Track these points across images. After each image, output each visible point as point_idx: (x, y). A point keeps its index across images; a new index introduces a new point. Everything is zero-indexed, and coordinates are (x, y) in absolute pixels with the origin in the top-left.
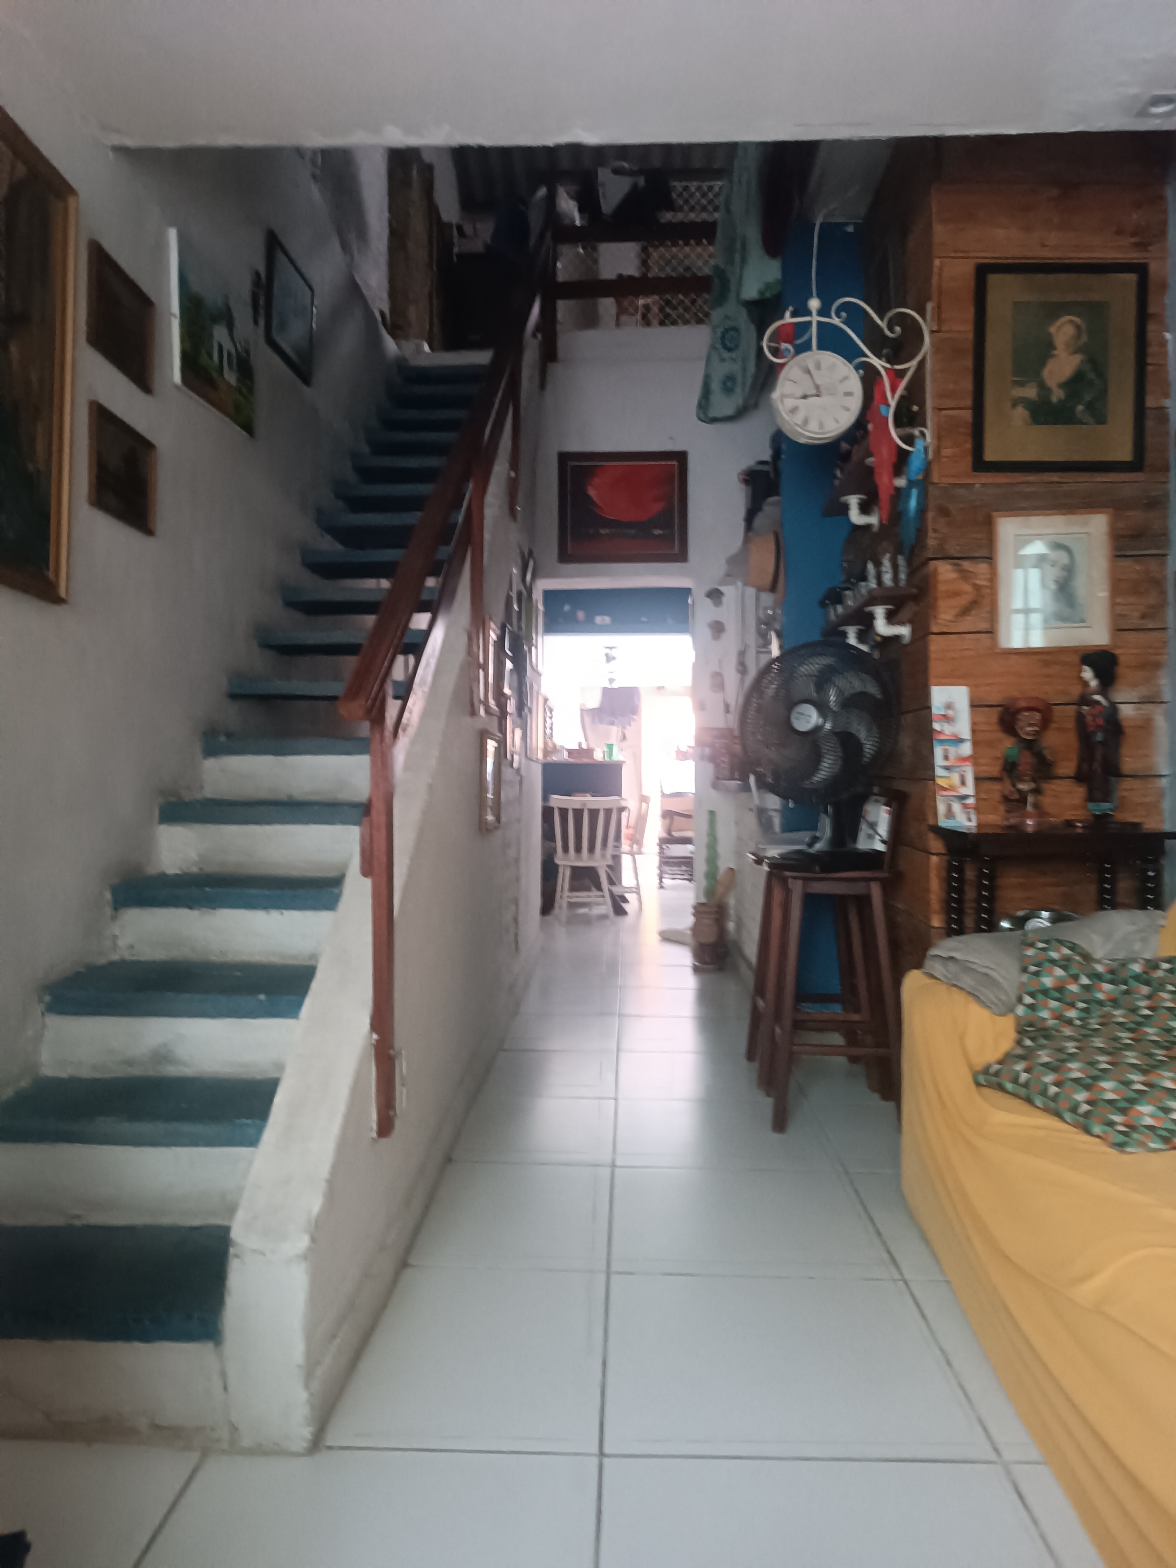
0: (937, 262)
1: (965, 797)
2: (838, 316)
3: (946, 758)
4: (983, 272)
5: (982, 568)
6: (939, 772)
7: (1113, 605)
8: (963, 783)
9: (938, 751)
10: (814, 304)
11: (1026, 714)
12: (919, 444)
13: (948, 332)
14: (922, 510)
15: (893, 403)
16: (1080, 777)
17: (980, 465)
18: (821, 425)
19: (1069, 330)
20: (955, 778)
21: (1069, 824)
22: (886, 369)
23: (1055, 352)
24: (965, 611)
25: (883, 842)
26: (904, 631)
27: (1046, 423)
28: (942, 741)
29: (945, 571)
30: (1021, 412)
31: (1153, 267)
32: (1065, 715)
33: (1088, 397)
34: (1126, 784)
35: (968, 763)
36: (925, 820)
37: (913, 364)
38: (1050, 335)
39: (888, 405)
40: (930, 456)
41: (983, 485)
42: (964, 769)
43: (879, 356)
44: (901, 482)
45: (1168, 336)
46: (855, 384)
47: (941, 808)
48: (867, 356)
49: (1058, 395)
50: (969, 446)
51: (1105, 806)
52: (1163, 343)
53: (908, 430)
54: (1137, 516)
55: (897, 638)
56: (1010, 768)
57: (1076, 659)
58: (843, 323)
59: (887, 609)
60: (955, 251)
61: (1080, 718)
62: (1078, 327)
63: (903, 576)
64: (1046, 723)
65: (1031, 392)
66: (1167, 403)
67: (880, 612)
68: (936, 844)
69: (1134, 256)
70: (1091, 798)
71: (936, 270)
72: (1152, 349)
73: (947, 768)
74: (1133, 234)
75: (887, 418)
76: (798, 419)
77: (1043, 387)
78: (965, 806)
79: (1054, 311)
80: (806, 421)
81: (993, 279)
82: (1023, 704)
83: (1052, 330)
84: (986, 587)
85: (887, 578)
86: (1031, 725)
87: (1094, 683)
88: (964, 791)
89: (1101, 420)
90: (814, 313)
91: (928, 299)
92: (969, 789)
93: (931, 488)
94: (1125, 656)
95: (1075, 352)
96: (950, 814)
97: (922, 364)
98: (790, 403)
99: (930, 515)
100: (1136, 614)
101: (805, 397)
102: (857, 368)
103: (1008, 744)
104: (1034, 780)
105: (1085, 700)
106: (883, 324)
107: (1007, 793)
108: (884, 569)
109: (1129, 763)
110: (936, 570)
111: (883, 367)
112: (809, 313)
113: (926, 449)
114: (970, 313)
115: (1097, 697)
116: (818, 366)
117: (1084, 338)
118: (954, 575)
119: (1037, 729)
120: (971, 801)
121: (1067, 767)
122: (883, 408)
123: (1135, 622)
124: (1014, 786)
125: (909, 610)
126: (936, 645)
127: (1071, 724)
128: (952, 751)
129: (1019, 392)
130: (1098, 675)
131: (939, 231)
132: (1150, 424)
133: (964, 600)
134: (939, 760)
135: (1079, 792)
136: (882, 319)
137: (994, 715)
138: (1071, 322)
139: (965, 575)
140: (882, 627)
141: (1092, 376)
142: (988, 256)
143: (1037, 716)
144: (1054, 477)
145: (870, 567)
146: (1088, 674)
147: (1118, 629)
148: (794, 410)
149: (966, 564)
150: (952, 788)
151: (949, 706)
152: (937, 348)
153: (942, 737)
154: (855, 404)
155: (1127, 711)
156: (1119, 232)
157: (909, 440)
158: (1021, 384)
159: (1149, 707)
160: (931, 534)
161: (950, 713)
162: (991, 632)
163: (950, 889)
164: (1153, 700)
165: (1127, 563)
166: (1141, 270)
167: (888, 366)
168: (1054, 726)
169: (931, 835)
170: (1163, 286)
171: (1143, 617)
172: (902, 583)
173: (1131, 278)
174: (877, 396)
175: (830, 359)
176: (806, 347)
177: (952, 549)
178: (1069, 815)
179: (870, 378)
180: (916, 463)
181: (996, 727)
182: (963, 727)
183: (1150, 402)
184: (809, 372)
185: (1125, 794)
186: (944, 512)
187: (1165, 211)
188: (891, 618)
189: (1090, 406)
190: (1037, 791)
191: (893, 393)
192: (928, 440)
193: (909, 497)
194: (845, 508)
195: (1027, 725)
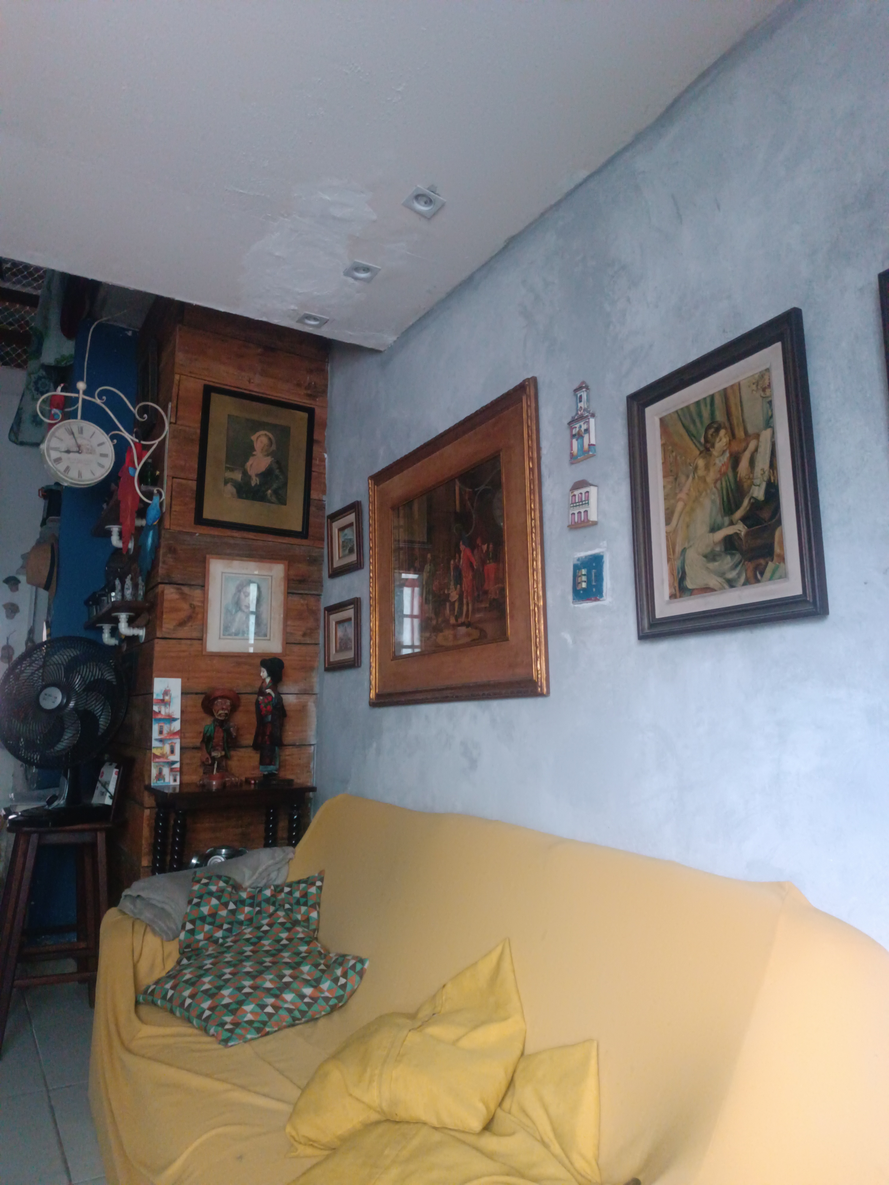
0: (177, 377)
1: (174, 763)
2: (100, 398)
3: (161, 732)
4: (208, 390)
5: (198, 593)
6: (155, 743)
7: (285, 625)
8: (172, 752)
9: (155, 728)
10: (81, 386)
11: (220, 700)
12: (156, 499)
13: (181, 425)
14: (156, 547)
15: (139, 468)
16: (256, 746)
17: (199, 520)
18: (80, 474)
19: (264, 440)
20: (167, 748)
21: (247, 781)
22: (135, 443)
23: (254, 453)
24: (182, 624)
25: (111, 797)
26: (141, 633)
28: (159, 720)
29: (170, 593)
30: (230, 489)
31: (318, 411)
32: (249, 701)
33: (275, 486)
34: (288, 751)
35: (178, 737)
36: (144, 781)
37: (157, 442)
38: (252, 441)
39: (135, 469)
40: (164, 509)
41: (201, 535)
42: (174, 741)
43: (131, 433)
44: (141, 523)
45: (326, 456)
46: (109, 448)
47: (154, 772)
48: (120, 431)
49: (255, 481)
50: (193, 506)
51: (271, 768)
52: (323, 460)
53: (150, 488)
54: (303, 568)
55: (135, 638)
56: (207, 740)
58: (104, 403)
59: (130, 616)
60: (191, 372)
61: (258, 703)
62: (270, 439)
63: (141, 592)
64: (234, 708)
65: (238, 476)
66: (324, 498)
67: (123, 617)
68: (149, 800)
69: (306, 402)
70: (262, 762)
71: (176, 382)
72: (316, 462)
73: (161, 741)
74: (307, 388)
75: (134, 478)
76: (61, 467)
77: (245, 473)
78: (172, 770)
79: (256, 426)
80: (67, 469)
81: (215, 397)
82: (218, 693)
83: (254, 438)
84: (198, 606)
85: (128, 593)
86: (223, 709)
87: (268, 680)
88: (172, 758)
89: (282, 501)
90: (81, 392)
91: (170, 400)
92: (176, 757)
93: (163, 532)
95: (268, 455)
96: (160, 776)
97: (162, 443)
98: (54, 455)
99: (162, 551)
100: (301, 633)
101: (68, 452)
102: (112, 438)
103: (208, 722)
104: (224, 750)
105: (261, 692)
106: (135, 411)
107: (204, 759)
108: (126, 586)
109: (289, 736)
110: (163, 592)
111: (132, 441)
112: (78, 392)
113: (161, 504)
114: (199, 417)
115: (268, 691)
116: (81, 431)
117: (274, 447)
118: (176, 596)
119: (226, 712)
120: (177, 765)
121: (249, 739)
122: (131, 470)
123: (299, 638)
124: (210, 754)
125: (144, 618)
126: (159, 646)
127: (253, 708)
128: (166, 728)
129: (229, 475)
130: (270, 674)
131: (180, 357)
132: (312, 509)
133: (183, 615)
134: (155, 734)
135: (255, 757)
136: (134, 408)
137: (200, 699)
138: (266, 435)
139: (184, 597)
140: (124, 628)
141: (277, 472)
142: (214, 381)
143: (228, 702)
144: (251, 535)
145: (117, 582)
146: (264, 673)
147: (287, 643)
148: (58, 460)
149: (186, 589)
150: (163, 756)
151: (166, 693)
152: (174, 435)
153: (159, 717)
154: (109, 463)
155: (290, 700)
156: (299, 385)
157: (150, 495)
158: (232, 470)
159: (305, 697)
160: (161, 564)
161: (167, 698)
162: (201, 640)
163: (157, 835)
164: (307, 692)
165: (296, 598)
166: (311, 412)
167: (137, 441)
169: (146, 794)
170: (324, 425)
171: (304, 635)
172: (140, 598)
173: (305, 415)
174: (127, 460)
175: (91, 429)
176: (73, 415)
177: (177, 576)
178: (248, 775)
179: (121, 446)
180: (153, 513)
181: (200, 709)
182: (175, 709)
183: (314, 495)
184: (73, 434)
185: (287, 758)
186: (172, 550)
187: (326, 379)
188: (131, 622)
189: (275, 492)
190: (226, 757)
191: (139, 460)
192: (164, 497)
193: (147, 536)
194: (109, 534)
195: (221, 708)
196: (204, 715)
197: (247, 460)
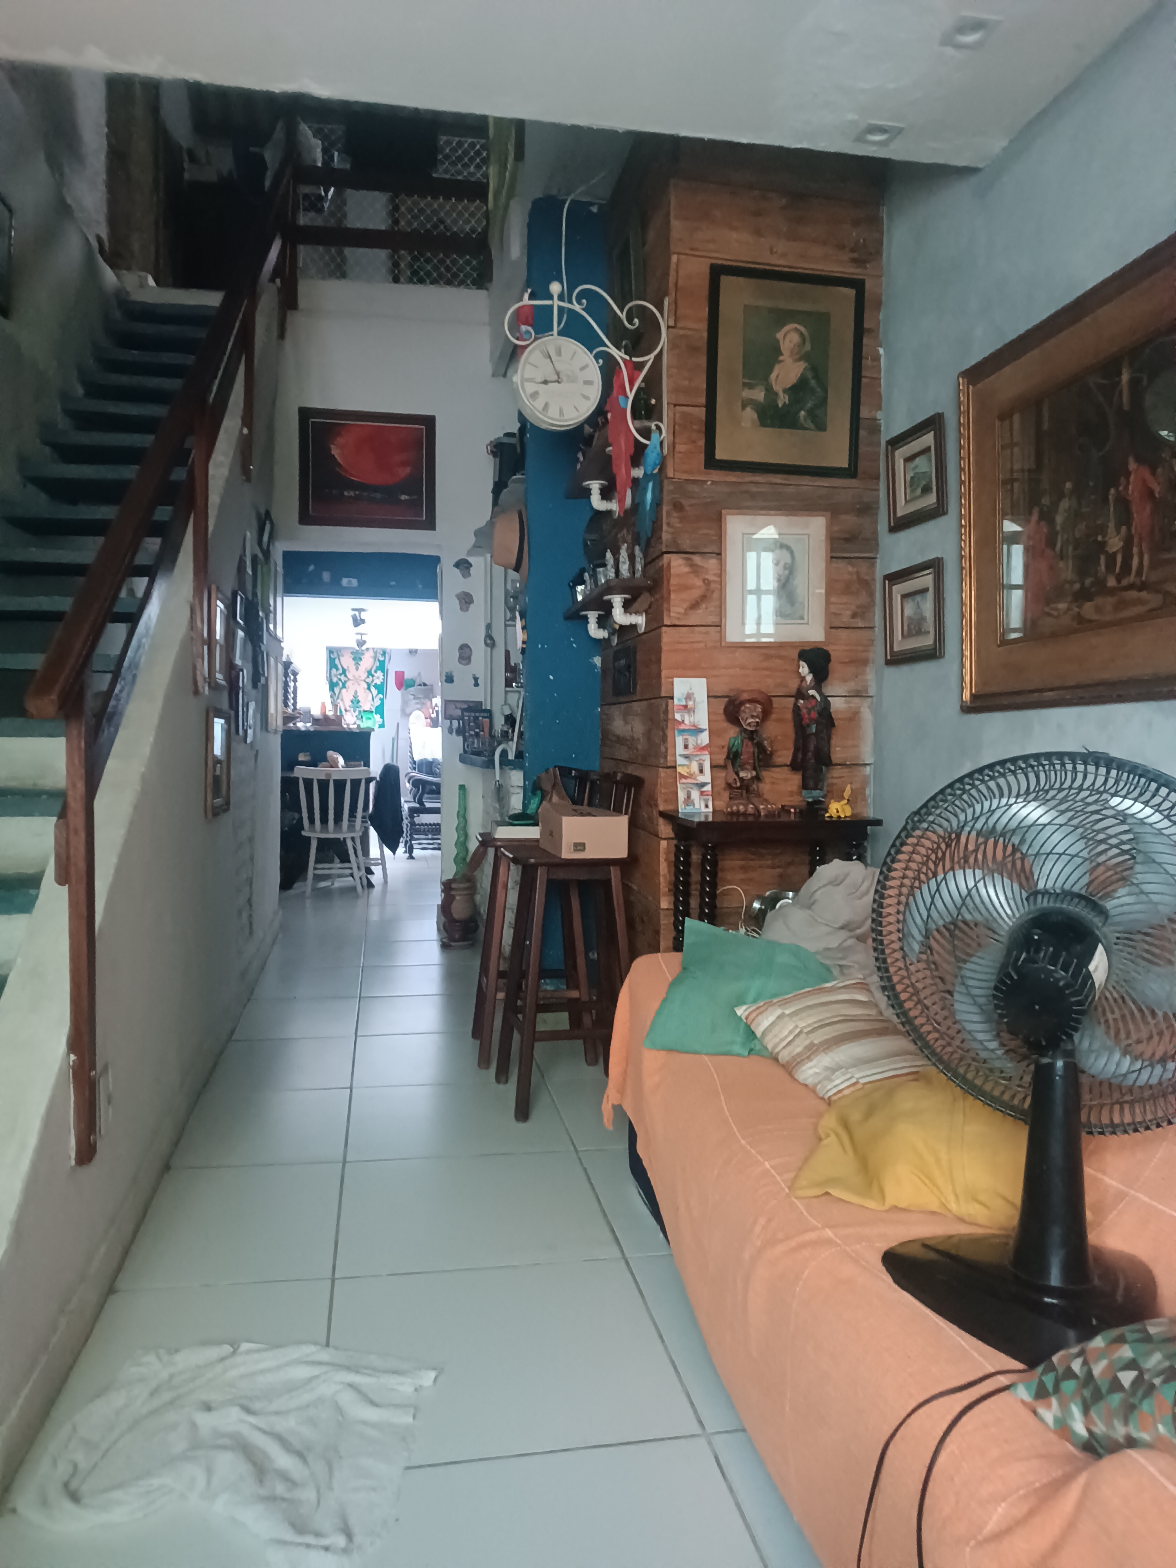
0: (674, 258)
2: (579, 303)
3: (686, 747)
4: (717, 272)
5: (712, 563)
6: (680, 760)
7: (828, 603)
9: (679, 740)
10: (555, 288)
11: (748, 705)
12: (655, 438)
13: (682, 328)
14: (658, 504)
15: (631, 396)
16: (794, 766)
17: (712, 462)
18: (561, 412)
19: (795, 338)
20: (694, 767)
21: (784, 809)
22: (625, 361)
23: (781, 358)
24: (695, 606)
26: (640, 620)
27: (772, 426)
29: (676, 565)
30: (750, 414)
31: (868, 285)
32: (784, 707)
33: (810, 405)
34: (836, 772)
35: (705, 752)
36: (656, 805)
37: (652, 356)
38: (778, 341)
39: (627, 397)
40: (665, 451)
41: (713, 483)
42: (703, 757)
43: (618, 348)
44: (638, 473)
45: (881, 351)
46: (594, 373)
48: (607, 346)
49: (783, 400)
50: (702, 443)
51: (816, 793)
52: (877, 358)
53: (646, 423)
54: (849, 520)
55: (633, 627)
56: (733, 757)
57: (795, 654)
58: (583, 309)
59: (625, 599)
60: (692, 249)
61: (796, 709)
62: (801, 334)
63: (639, 567)
64: (766, 713)
65: (759, 395)
66: (879, 415)
67: (617, 600)
68: (665, 829)
69: (851, 271)
70: (805, 786)
71: (673, 266)
72: (867, 362)
73: (687, 757)
74: (853, 250)
75: (625, 410)
76: (539, 404)
77: (769, 390)
79: (782, 317)
80: (546, 407)
81: (726, 281)
82: (745, 696)
83: (780, 336)
84: (715, 582)
85: (624, 568)
86: (753, 717)
87: (809, 678)
88: (702, 779)
89: (821, 427)
90: (556, 297)
91: (666, 294)
92: (706, 778)
93: (666, 482)
94: (836, 652)
95: (800, 359)
97: (659, 357)
98: (530, 388)
99: (665, 509)
100: (849, 613)
101: (545, 382)
102: (597, 357)
103: (732, 733)
104: (755, 769)
105: (800, 694)
106: (623, 316)
107: (731, 781)
108: (621, 559)
109: (838, 754)
110: (669, 564)
111: (621, 357)
112: (551, 297)
113: (661, 443)
114: (704, 312)
115: (812, 692)
116: (559, 352)
117: (808, 347)
118: (687, 569)
119: (758, 720)
120: (708, 788)
121: (785, 755)
122: (621, 399)
123: (847, 620)
124: (738, 775)
125: (645, 600)
126: (667, 636)
127: (789, 716)
128: (692, 740)
129: (747, 394)
130: (812, 670)
131: (677, 227)
132: (863, 433)
133: (696, 594)
134: (680, 748)
136: (622, 311)
137: (721, 704)
138: (796, 329)
139: (696, 570)
140: (620, 617)
141: (813, 383)
142: (724, 257)
143: (759, 708)
144: (778, 479)
145: (609, 555)
146: (804, 669)
147: (832, 627)
148: (535, 395)
149: (697, 559)
152: (673, 344)
154: (595, 393)
155: (837, 705)
156: (841, 247)
157: (646, 433)
158: (751, 387)
159: (858, 701)
160: (665, 527)
162: (719, 625)
163: (678, 872)
164: (860, 694)
165: (841, 564)
166: (858, 285)
167: (627, 358)
168: (774, 716)
169: (661, 821)
170: (878, 304)
171: (854, 616)
172: (638, 575)
173: (851, 292)
174: (615, 386)
175: (571, 346)
176: (548, 331)
177: (686, 543)
178: (786, 801)
179: (609, 369)
180: (652, 456)
181: (723, 717)
183: (864, 413)
184: (550, 357)
185: (835, 781)
186: (678, 507)
187: (881, 233)
188: (627, 606)
189: (811, 413)
190: (758, 778)
191: (632, 385)
192: (664, 434)
193: (645, 490)
194: (588, 492)
195: (750, 716)
196: (726, 724)
197: (770, 370)
